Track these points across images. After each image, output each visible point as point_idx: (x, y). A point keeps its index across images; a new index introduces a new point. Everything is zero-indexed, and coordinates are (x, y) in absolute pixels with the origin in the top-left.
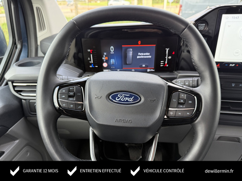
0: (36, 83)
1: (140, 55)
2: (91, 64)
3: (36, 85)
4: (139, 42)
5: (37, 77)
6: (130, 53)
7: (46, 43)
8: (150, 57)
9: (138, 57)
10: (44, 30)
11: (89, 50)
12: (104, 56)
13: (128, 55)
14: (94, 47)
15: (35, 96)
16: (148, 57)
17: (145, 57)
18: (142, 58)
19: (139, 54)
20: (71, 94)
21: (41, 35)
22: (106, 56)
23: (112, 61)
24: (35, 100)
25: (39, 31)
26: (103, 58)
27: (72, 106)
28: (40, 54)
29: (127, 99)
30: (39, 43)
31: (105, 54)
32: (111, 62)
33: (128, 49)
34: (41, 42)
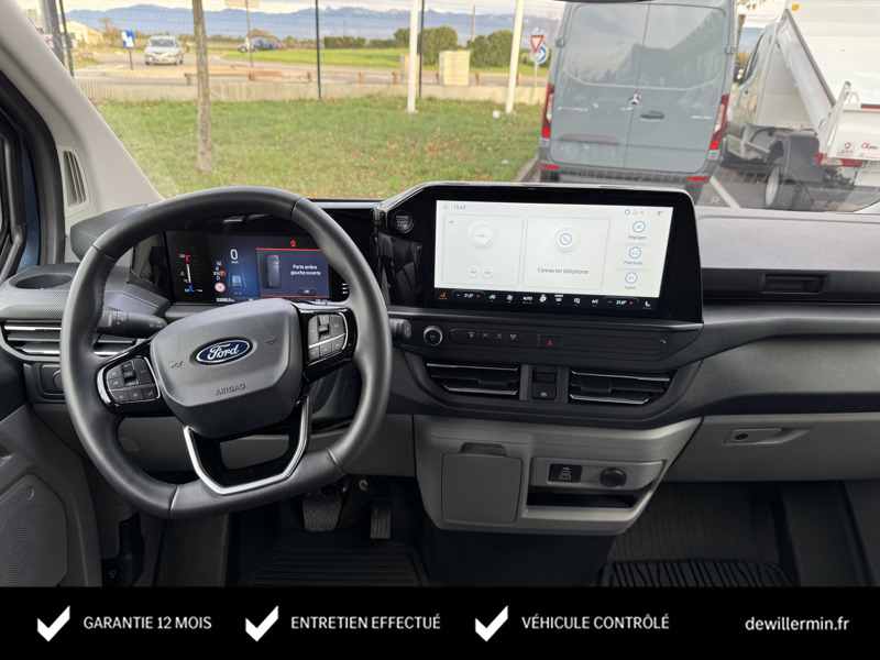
0: (59, 325)
1: (296, 270)
2: (187, 285)
3: (59, 331)
4: (293, 243)
5: (61, 313)
6: (276, 265)
7: (84, 234)
8: (319, 273)
9: (293, 273)
10: (81, 201)
11: (183, 256)
12: (217, 269)
13: (269, 266)
14: (193, 249)
15: (58, 355)
16: (314, 273)
17: (308, 273)
18: (302, 276)
19: (294, 266)
20: (129, 374)
21: (74, 214)
22: (221, 269)
23: (236, 280)
24: (58, 363)
25: (69, 205)
26: (215, 273)
27: (136, 395)
28: (70, 257)
29: (226, 352)
30: (68, 232)
31: (219, 264)
32: (234, 281)
33: (270, 256)
34: (73, 229)
